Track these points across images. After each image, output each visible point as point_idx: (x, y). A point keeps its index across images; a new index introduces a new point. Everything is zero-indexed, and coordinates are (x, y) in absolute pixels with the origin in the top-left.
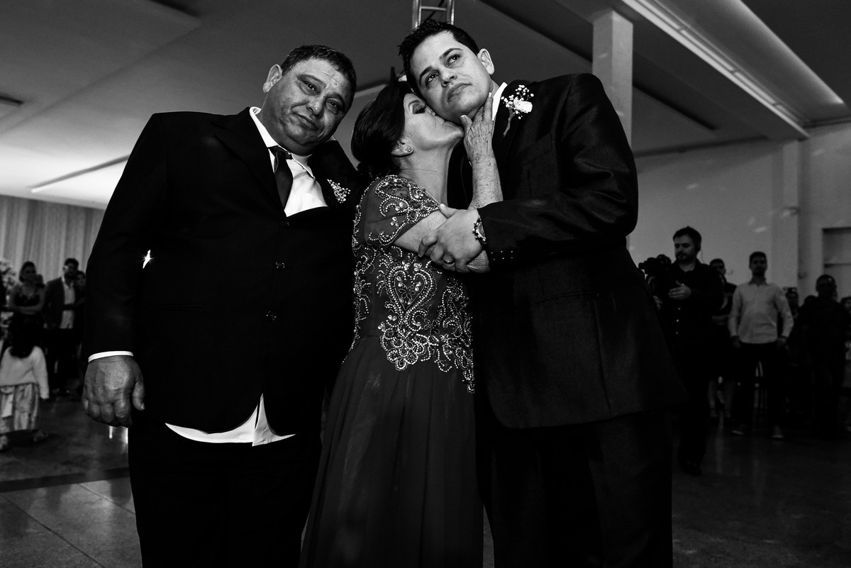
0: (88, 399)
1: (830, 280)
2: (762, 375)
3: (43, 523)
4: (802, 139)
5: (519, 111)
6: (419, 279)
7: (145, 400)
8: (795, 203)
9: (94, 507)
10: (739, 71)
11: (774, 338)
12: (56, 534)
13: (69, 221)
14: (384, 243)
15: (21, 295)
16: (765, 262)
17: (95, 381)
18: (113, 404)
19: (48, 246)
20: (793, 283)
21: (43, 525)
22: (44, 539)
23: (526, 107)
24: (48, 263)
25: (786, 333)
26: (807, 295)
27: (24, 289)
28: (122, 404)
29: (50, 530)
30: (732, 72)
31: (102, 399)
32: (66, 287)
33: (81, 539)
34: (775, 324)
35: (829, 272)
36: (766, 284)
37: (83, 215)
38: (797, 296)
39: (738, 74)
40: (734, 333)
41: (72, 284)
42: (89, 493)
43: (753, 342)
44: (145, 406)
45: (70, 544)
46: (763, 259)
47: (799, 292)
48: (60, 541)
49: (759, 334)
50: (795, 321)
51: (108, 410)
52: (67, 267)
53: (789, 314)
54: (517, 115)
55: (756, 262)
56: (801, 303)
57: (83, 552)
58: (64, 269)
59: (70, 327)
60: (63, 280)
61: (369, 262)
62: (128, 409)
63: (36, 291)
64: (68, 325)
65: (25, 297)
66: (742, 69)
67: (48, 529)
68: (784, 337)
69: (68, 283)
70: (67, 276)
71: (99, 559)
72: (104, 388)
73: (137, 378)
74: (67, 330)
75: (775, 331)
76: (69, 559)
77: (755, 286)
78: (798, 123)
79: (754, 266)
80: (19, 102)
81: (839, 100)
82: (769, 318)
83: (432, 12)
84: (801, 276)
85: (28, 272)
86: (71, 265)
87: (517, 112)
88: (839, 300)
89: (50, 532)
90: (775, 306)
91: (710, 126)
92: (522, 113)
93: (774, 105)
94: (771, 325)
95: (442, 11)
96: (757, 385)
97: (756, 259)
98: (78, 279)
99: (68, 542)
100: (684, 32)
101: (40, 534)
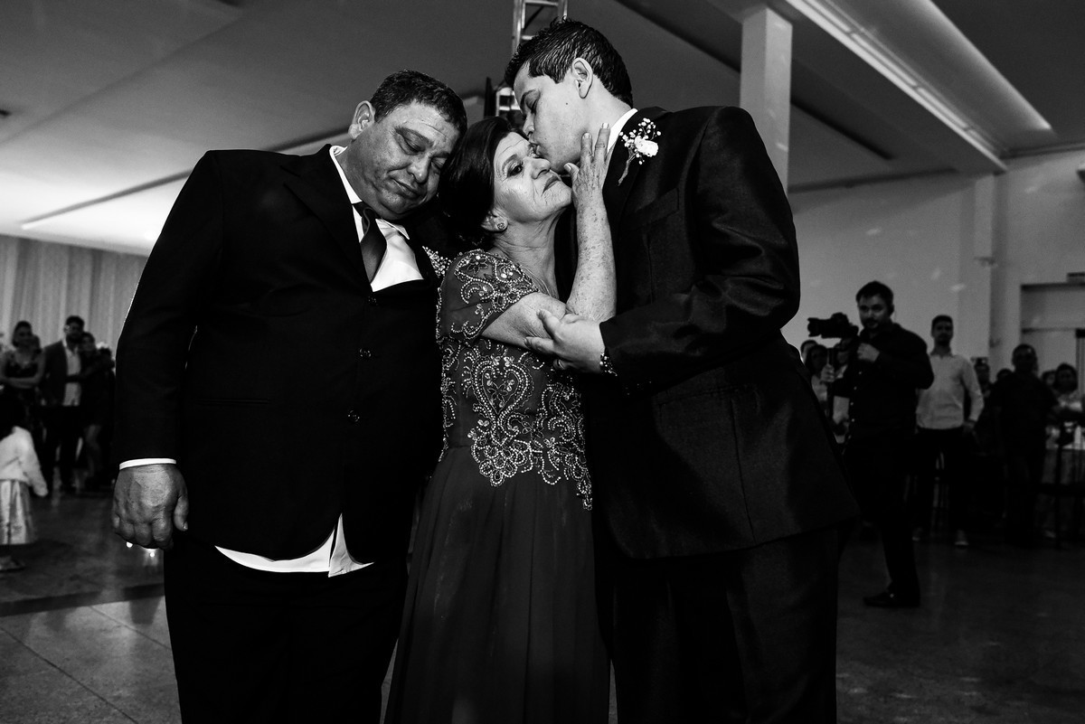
0: (119, 515)
1: (1029, 351)
2: (943, 467)
3: (47, 658)
4: (998, 172)
5: (641, 154)
6: (511, 376)
7: (188, 518)
8: (988, 252)
9: (110, 636)
10: (924, 87)
11: (959, 422)
12: (63, 671)
13: (71, 266)
14: (469, 336)
15: (13, 364)
16: (950, 328)
17: (129, 495)
18: (151, 523)
19: (45, 298)
20: (983, 352)
21: (46, 660)
22: (47, 679)
23: (649, 148)
24: (44, 321)
25: (975, 416)
26: (999, 368)
27: (18, 355)
28: (162, 524)
29: (55, 666)
30: (914, 88)
31: (137, 517)
32: (68, 353)
33: (95, 678)
34: (961, 405)
35: (1029, 340)
36: (951, 355)
37: (88, 258)
38: (987, 369)
39: (922, 91)
41: (76, 349)
42: (104, 619)
43: (935, 427)
44: (189, 526)
45: (82, 685)
46: (948, 324)
47: (990, 364)
48: (68, 680)
49: (940, 418)
50: (986, 400)
51: (144, 531)
52: (68, 327)
53: (979, 392)
54: (639, 159)
55: (940, 328)
56: (993, 379)
57: (98, 696)
58: (65, 330)
59: (76, 403)
60: (65, 344)
61: (453, 356)
62: (169, 530)
63: (33, 359)
64: (73, 401)
65: (17, 366)
66: (927, 84)
67: (52, 665)
68: (972, 421)
69: (71, 349)
70: (69, 339)
71: (118, 703)
72: (140, 504)
73: (181, 493)
74: (72, 408)
75: (960, 413)
76: (80, 704)
77: (938, 358)
78: (995, 153)
79: (938, 333)
81: (1045, 125)
82: (954, 398)
84: (994, 344)
85: (22, 334)
86: (74, 324)
87: (638, 156)
88: (1040, 374)
89: (55, 670)
90: (962, 382)
91: (884, 155)
92: (644, 157)
93: (965, 130)
94: (956, 406)
96: (937, 479)
97: (940, 324)
98: (84, 342)
99: (79, 683)
100: (855, 36)
101: (43, 672)
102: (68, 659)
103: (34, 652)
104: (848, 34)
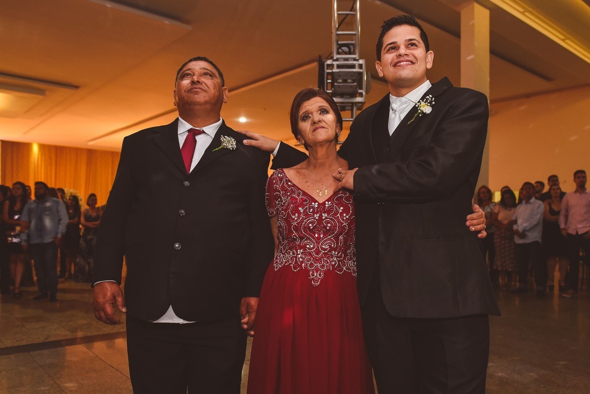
3: (110, 364)
10: (569, 39)
12: (117, 370)
15: (88, 215)
16: (585, 177)
22: (110, 374)
27: (90, 211)
29: (114, 368)
30: (563, 40)
36: (586, 193)
40: (562, 226)
46: (584, 175)
55: (578, 178)
65: (90, 216)
67: (112, 367)
77: (578, 194)
80: (77, 87)
83: (345, 16)
85: (92, 200)
89: (114, 369)
91: (548, 79)
95: (353, 14)
97: (579, 175)
100: (527, 14)
101: (108, 371)
102: (120, 364)
103: (104, 361)
104: (522, 13)
